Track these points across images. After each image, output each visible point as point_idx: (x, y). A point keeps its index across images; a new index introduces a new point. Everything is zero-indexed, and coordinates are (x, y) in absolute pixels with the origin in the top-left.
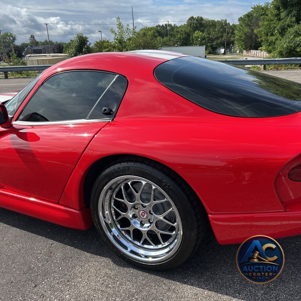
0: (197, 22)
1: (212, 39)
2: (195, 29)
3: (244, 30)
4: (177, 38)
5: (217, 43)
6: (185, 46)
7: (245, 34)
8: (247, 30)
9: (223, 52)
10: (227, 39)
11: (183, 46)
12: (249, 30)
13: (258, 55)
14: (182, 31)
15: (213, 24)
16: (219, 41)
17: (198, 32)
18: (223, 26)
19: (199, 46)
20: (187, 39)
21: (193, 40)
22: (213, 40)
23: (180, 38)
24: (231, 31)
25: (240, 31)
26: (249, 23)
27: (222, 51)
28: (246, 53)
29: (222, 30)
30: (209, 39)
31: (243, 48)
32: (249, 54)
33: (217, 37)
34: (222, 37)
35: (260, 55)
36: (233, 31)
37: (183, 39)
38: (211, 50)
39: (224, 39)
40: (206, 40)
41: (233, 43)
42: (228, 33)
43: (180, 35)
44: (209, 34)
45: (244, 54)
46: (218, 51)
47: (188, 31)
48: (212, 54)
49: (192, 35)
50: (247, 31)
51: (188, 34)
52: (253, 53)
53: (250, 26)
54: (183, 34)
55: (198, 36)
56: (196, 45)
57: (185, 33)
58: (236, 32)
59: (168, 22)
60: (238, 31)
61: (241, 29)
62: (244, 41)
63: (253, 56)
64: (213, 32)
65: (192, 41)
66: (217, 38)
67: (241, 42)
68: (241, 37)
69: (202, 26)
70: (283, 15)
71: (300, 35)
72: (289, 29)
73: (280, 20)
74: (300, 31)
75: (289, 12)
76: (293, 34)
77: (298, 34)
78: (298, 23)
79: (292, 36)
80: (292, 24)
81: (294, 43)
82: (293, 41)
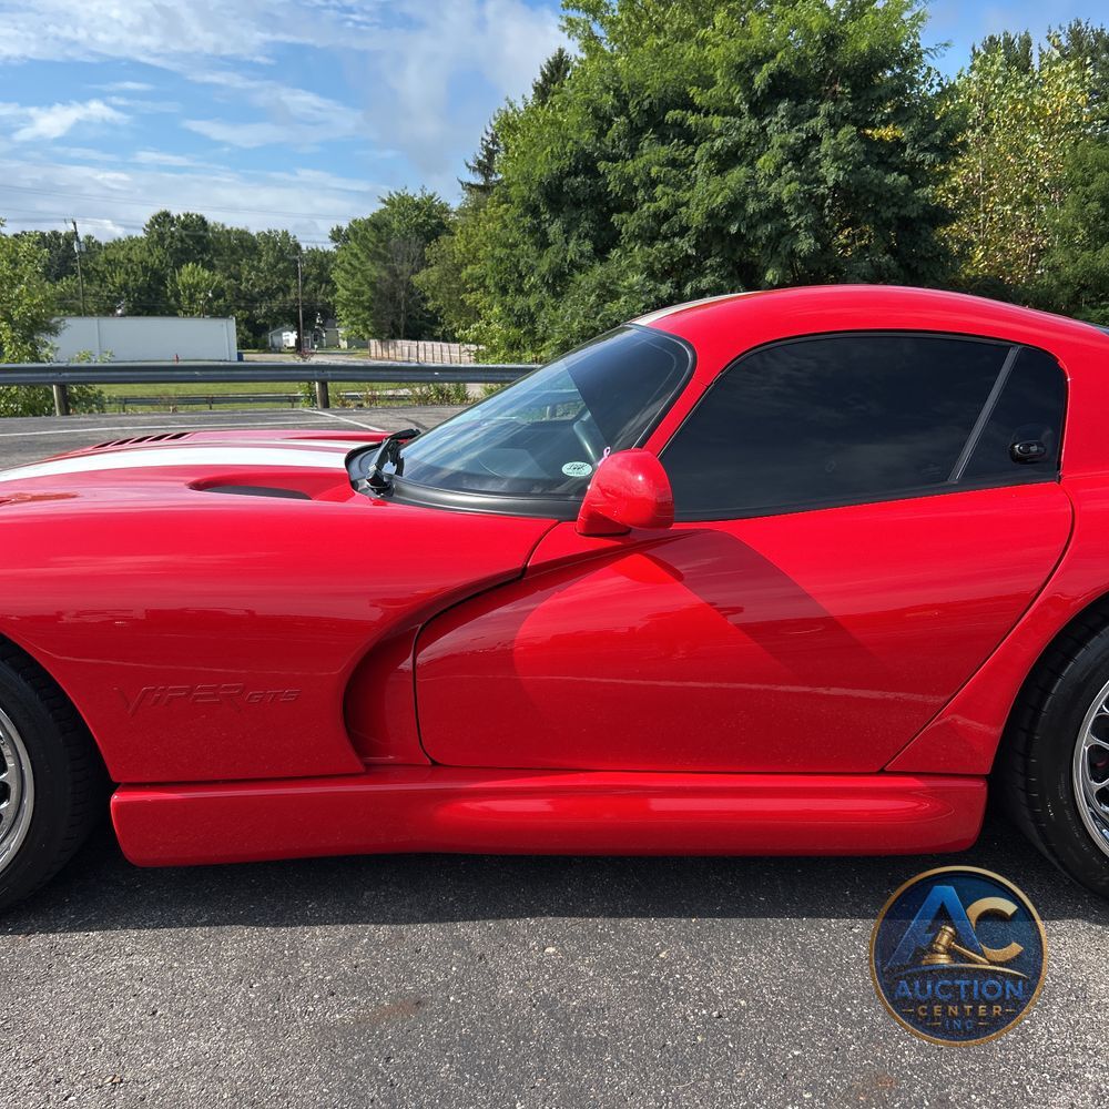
0: (184, 233)
1: (248, 297)
2: (181, 257)
3: (369, 272)
4: (113, 284)
5: (270, 309)
6: (147, 315)
7: (372, 285)
8: (375, 271)
9: (292, 343)
10: (305, 297)
11: (138, 314)
12: (384, 274)
13: (421, 355)
14: (130, 260)
15: (244, 245)
16: (275, 305)
17: (193, 269)
18: (283, 250)
19: (199, 316)
20: (153, 290)
21: (177, 295)
22: (252, 301)
23: (124, 287)
24: (315, 271)
25: (353, 275)
26: (382, 251)
27: (290, 338)
28: (379, 350)
29: (281, 266)
30: (239, 295)
31: (370, 333)
32: (391, 352)
33: (268, 288)
34: (285, 289)
35: (431, 355)
36: (320, 274)
37: (139, 290)
38: (247, 333)
39: (293, 297)
40: (228, 297)
41: (329, 314)
42: (305, 280)
43: (123, 276)
44: (237, 278)
45: (373, 351)
46: (272, 338)
47: (153, 261)
48: (255, 348)
49: (173, 281)
50: (376, 274)
51: (155, 272)
52: (406, 348)
53: (384, 259)
54: (135, 273)
55: (198, 283)
56: (189, 313)
57: (145, 269)
58: (337, 276)
59: (75, 225)
60: (346, 272)
61: (355, 268)
62: (369, 308)
63: (406, 358)
64: (249, 273)
65: (173, 301)
66: (269, 294)
67: (361, 310)
68: (357, 293)
69: (205, 250)
70: (554, 229)
71: (615, 296)
72: (579, 277)
73: (543, 244)
74: (613, 283)
75: (569, 224)
76: (593, 291)
77: (609, 291)
78: (604, 260)
79: (593, 298)
80: (584, 261)
81: (601, 320)
82: (597, 314)
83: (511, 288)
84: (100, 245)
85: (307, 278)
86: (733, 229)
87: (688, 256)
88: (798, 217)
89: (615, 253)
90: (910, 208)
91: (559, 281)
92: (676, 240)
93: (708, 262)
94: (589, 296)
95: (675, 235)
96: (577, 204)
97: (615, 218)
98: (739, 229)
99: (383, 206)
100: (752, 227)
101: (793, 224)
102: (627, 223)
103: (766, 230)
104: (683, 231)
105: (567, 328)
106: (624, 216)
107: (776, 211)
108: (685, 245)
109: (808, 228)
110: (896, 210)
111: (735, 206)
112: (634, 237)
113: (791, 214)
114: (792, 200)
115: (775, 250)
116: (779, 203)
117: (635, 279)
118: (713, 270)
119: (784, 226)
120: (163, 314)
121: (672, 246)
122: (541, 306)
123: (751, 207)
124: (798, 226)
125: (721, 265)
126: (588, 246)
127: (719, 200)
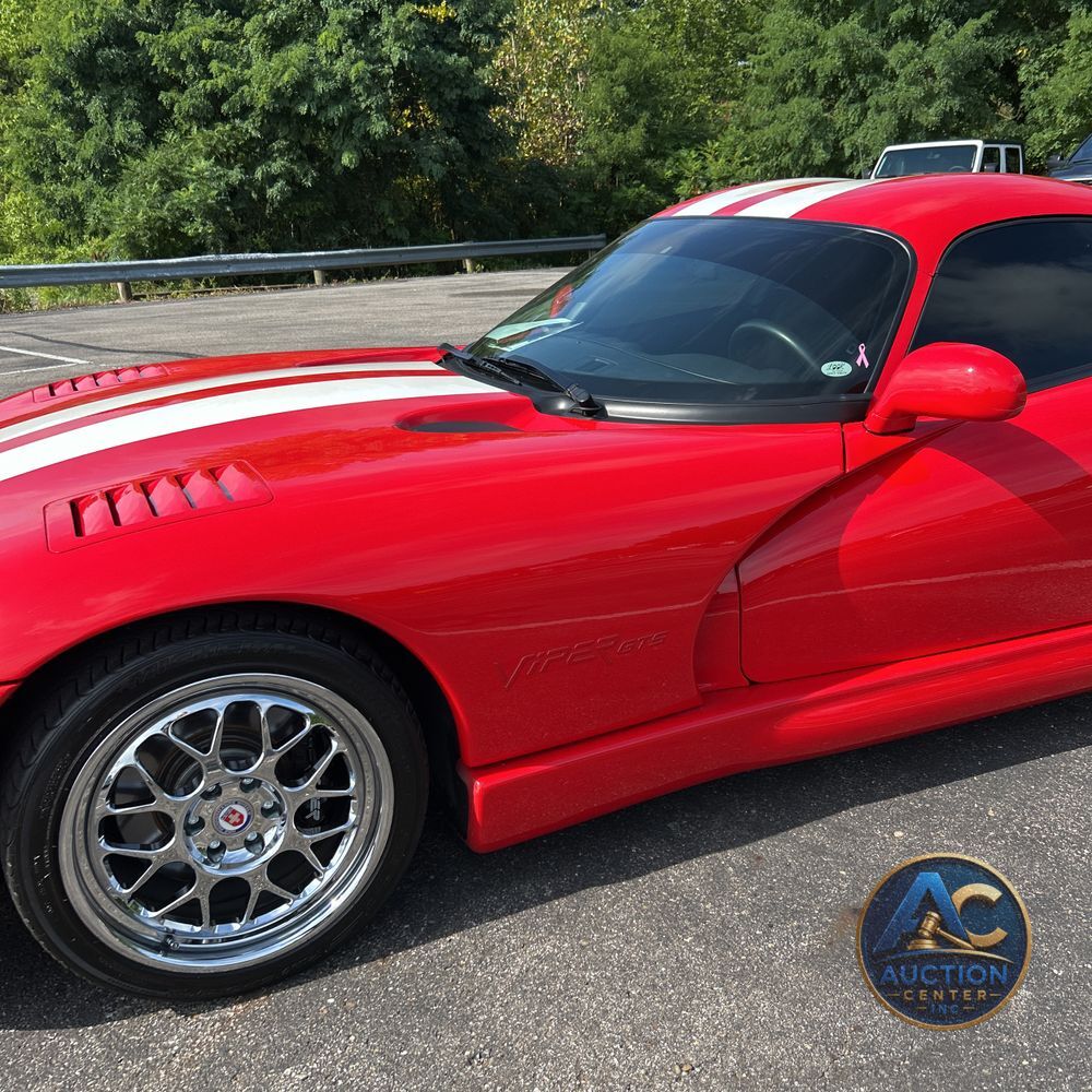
70: (94, 107)
71: (180, 183)
72: (134, 163)
73: (81, 124)
74: (175, 169)
75: (110, 102)
76: (154, 178)
77: (172, 178)
78: (158, 142)
79: (156, 186)
80: (136, 145)
81: (168, 210)
82: (163, 203)
86: (303, 110)
87: (252, 139)
88: (368, 98)
89: (170, 136)
90: (472, 89)
91: (109, 168)
92: (237, 121)
93: (275, 145)
94: (151, 183)
95: (236, 116)
96: (115, 80)
97: (162, 96)
98: (309, 109)
100: (321, 108)
101: (363, 106)
102: (182, 103)
103: (337, 112)
104: (245, 111)
105: (130, 221)
106: (172, 94)
107: (343, 92)
108: (250, 127)
109: (378, 110)
110: (459, 92)
111: (302, 86)
112: (189, 117)
113: (360, 95)
114: (359, 80)
115: (347, 134)
116: (346, 83)
117: (202, 164)
118: (282, 153)
119: (354, 107)
121: (233, 128)
122: (91, 195)
123: (320, 86)
124: (368, 107)
125: (289, 149)
126: (136, 128)
127: (286, 77)
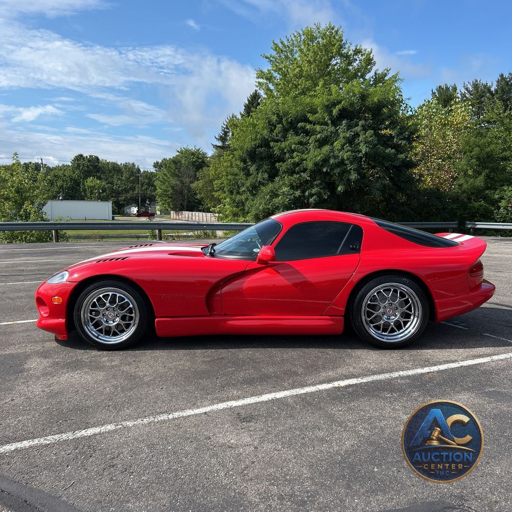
0: (89, 164)
1: (116, 192)
2: (87, 174)
3: (171, 182)
4: (57, 186)
5: (126, 197)
6: (71, 200)
7: (173, 187)
8: (174, 181)
9: (135, 212)
10: (142, 192)
11: (67, 199)
12: (178, 183)
13: (194, 218)
14: (65, 175)
15: (115, 169)
16: (129, 195)
17: (93, 180)
18: (132, 172)
19: (94, 200)
20: (74, 188)
21: (85, 191)
22: (118, 193)
23: (61, 187)
24: (147, 181)
25: (164, 183)
26: (177, 173)
27: (134, 210)
28: (175, 216)
29: (132, 178)
30: (113, 191)
31: (171, 208)
32: (180, 216)
33: (125, 188)
34: (133, 189)
35: (198, 218)
36: (149, 182)
37: (68, 188)
38: (115, 208)
39: (137, 192)
40: (108, 192)
41: (153, 200)
42: (142, 185)
43: (61, 182)
44: (112, 183)
45: (172, 216)
46: (127, 210)
47: (75, 176)
48: (119, 214)
49: (83, 184)
50: (174, 183)
51: (75, 181)
52: (187, 215)
53: (178, 176)
54: (67, 181)
55: (94, 185)
56: (91, 199)
57: (71, 179)
58: (157, 183)
59: (42, 160)
60: (161, 182)
61: (165, 180)
62: (171, 197)
63: (187, 219)
64: (117, 181)
65: (83, 193)
66: (126, 191)
67: (167, 198)
68: (166, 191)
69: (98, 171)
70: (252, 169)
71: (277, 196)
72: (263, 188)
73: (248, 174)
74: (276, 191)
75: (259, 166)
76: (268, 194)
77: (275, 194)
78: (272, 181)
79: (268, 197)
80: (264, 181)
81: (271, 205)
82: (270, 203)
83: (235, 192)
84: (50, 168)
85: (143, 184)
86: (325, 170)
87: (307, 180)
88: (351, 165)
89: (277, 179)
90: (396, 162)
91: (254, 189)
92: (302, 174)
93: (315, 183)
94: (267, 196)
95: (302, 172)
96: (262, 159)
97: (277, 165)
98: (327, 170)
99: (178, 153)
100: (332, 169)
101: (349, 168)
102: (282, 167)
103: (337, 171)
104: (305, 170)
105: (257, 209)
106: (281, 164)
107: (342, 163)
108: (305, 176)
109: (355, 170)
110: (390, 163)
111: (325, 161)
112: (284, 172)
113: (348, 164)
114: (348, 159)
115: (341, 178)
116: (343, 160)
117: (285, 189)
118: (317, 186)
119: (345, 169)
120: (78, 199)
121: (300, 176)
122: (247, 199)
123: (332, 161)
124: (350, 169)
125: (320, 184)
126: (266, 176)
127: (319, 158)
